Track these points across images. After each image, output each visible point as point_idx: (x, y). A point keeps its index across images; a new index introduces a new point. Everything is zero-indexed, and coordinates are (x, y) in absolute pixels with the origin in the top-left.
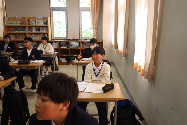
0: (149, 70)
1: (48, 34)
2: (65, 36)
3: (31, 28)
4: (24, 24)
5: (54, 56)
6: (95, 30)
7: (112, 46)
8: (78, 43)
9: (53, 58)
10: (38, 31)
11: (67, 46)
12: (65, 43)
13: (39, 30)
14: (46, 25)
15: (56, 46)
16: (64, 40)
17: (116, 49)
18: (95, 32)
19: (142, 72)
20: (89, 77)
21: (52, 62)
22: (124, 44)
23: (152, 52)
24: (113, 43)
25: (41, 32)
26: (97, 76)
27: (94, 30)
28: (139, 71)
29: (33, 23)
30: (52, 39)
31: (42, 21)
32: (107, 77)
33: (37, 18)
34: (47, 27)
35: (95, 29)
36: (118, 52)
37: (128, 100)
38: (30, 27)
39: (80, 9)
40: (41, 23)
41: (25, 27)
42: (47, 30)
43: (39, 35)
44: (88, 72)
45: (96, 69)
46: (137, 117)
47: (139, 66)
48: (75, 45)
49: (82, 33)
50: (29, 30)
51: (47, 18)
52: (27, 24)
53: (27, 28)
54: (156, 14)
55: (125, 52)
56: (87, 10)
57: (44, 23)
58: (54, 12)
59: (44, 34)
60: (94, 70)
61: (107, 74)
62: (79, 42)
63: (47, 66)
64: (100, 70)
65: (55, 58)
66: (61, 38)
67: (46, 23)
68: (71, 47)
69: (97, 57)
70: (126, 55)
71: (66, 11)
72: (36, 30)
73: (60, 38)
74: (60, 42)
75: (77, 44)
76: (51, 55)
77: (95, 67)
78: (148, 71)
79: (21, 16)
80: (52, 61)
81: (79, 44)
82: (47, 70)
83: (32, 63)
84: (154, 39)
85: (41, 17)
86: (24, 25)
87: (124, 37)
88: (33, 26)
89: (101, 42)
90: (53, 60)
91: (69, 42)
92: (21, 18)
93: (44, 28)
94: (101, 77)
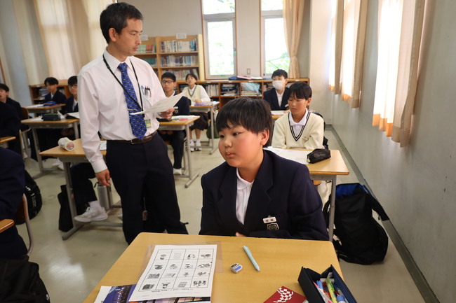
0: (402, 124)
1: (198, 69)
2: (231, 72)
3: (166, 59)
4: (153, 51)
5: (213, 111)
6: (294, 58)
7: (330, 89)
8: (259, 86)
9: (209, 113)
10: (179, 64)
11: (236, 93)
12: (232, 86)
13: (181, 62)
14: (195, 50)
15: (214, 92)
16: (230, 79)
17: (337, 96)
18: (293, 62)
19: (389, 129)
20: (282, 141)
21: (209, 123)
22: (355, 81)
23: (410, 87)
24: (332, 83)
25: (184, 65)
26: (296, 139)
27: (290, 57)
28: (384, 130)
29: (169, 48)
30: (205, 79)
31: (188, 43)
32: (317, 139)
33: (177, 38)
34: (197, 54)
35: (292, 54)
36: (342, 99)
37: (358, 184)
38: (165, 56)
39: (262, 15)
40: (185, 48)
41: (155, 56)
42: (197, 61)
43: (180, 71)
44: (278, 132)
45: (295, 125)
46: (375, 215)
47: (384, 119)
48: (252, 89)
49: (266, 66)
50: (163, 63)
51: (196, 37)
52: (159, 52)
53: (158, 59)
54: (419, 9)
55: (356, 98)
56: (276, 14)
57: (190, 46)
58: (210, 24)
59: (191, 69)
60: (291, 128)
61: (317, 134)
62: (260, 83)
63: (198, 130)
64: (304, 127)
65: (213, 114)
66: (224, 75)
67: (195, 47)
68: (244, 94)
69: (299, 106)
70: (358, 103)
71: (234, 20)
72: (176, 61)
73: (222, 76)
74: (222, 84)
75: (257, 87)
76: (206, 108)
77: (293, 123)
78: (400, 126)
79: (147, 36)
80: (207, 120)
81: (261, 87)
82: (198, 137)
83: (175, 119)
84: (413, 60)
85: (184, 35)
86: (153, 53)
87: (356, 67)
88: (171, 55)
89: (307, 82)
90: (210, 118)
91: (239, 84)
92: (147, 39)
93: (191, 57)
94: (306, 141)
